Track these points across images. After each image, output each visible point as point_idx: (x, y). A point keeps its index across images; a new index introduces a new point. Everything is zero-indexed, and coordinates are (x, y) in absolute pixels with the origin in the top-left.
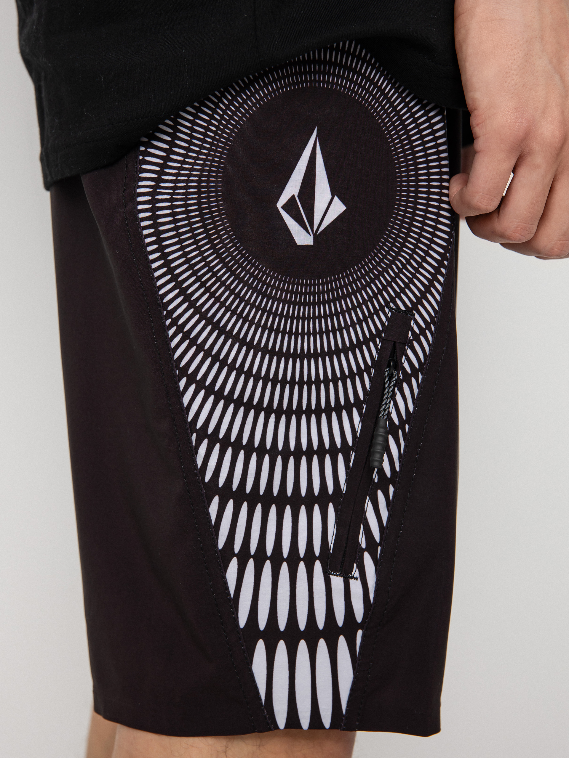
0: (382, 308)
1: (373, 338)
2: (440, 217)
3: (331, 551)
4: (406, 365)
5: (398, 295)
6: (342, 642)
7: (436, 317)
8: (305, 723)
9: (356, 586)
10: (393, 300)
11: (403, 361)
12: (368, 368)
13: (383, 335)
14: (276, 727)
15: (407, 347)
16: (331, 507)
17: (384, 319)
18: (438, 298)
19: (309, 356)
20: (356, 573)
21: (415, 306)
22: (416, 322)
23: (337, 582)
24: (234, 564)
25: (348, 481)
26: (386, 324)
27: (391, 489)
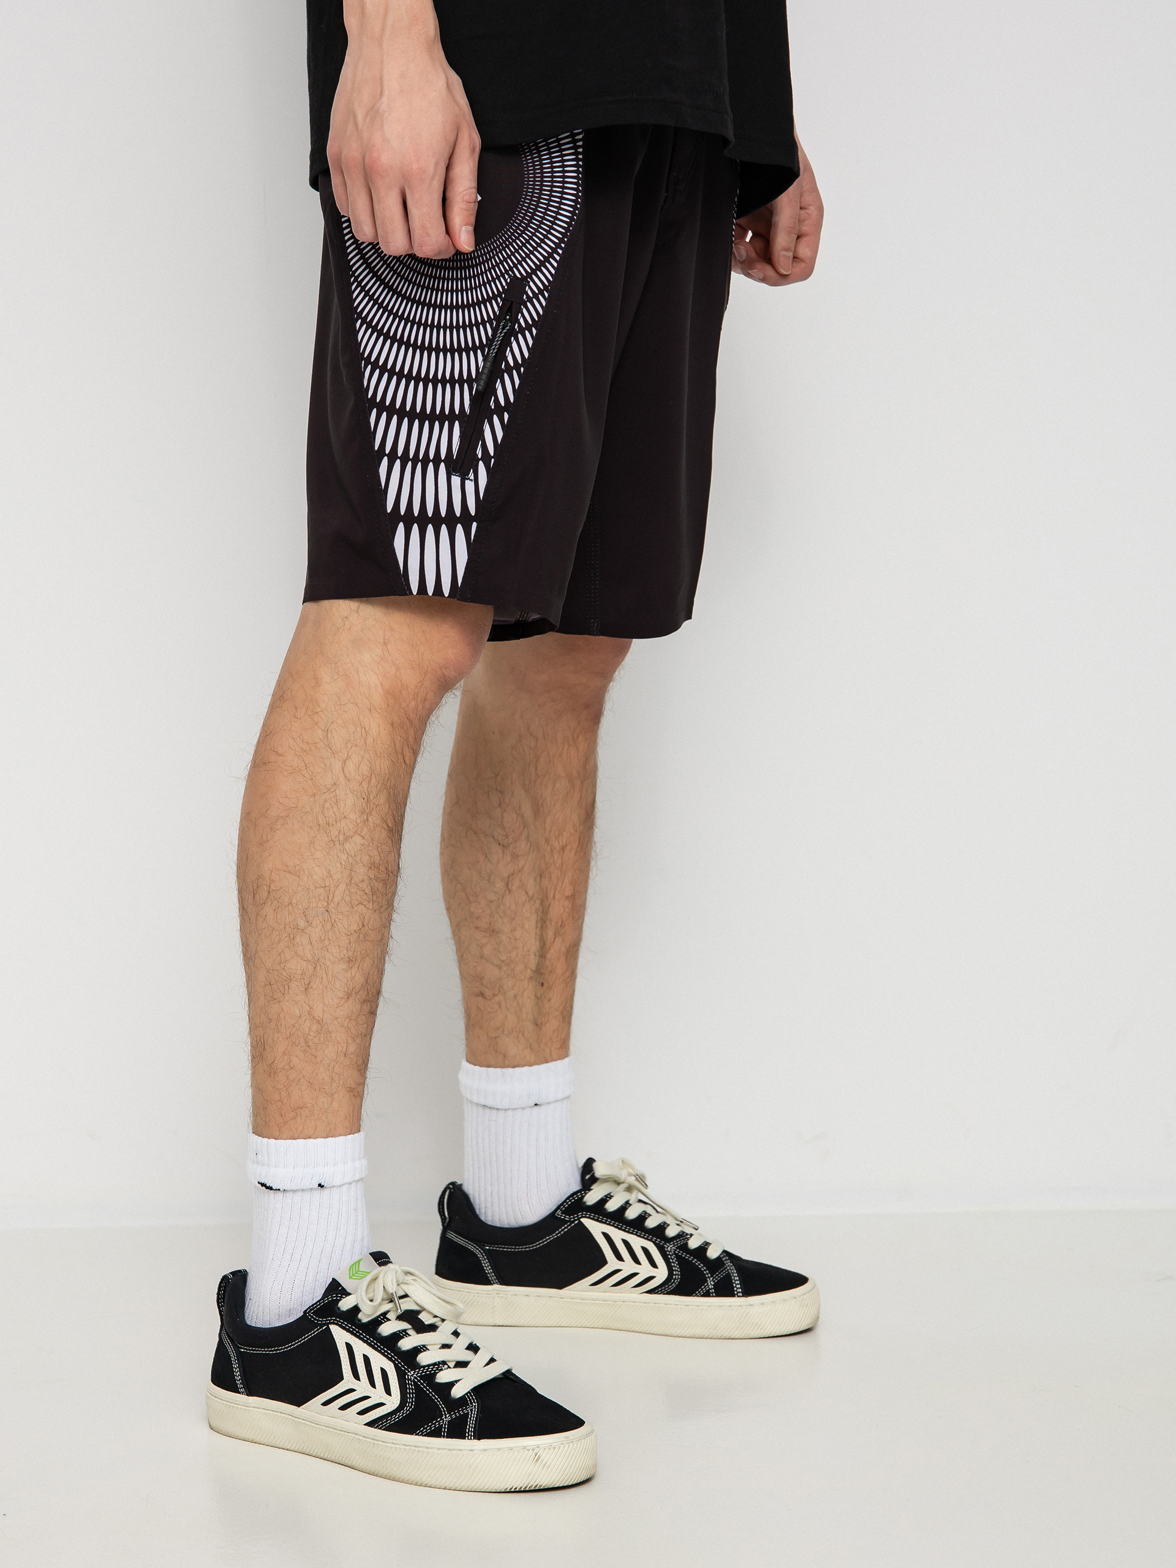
0: (503, 275)
1: (495, 297)
2: (561, 210)
3: (455, 458)
4: (522, 321)
5: (515, 266)
6: (459, 529)
7: (549, 286)
8: (430, 591)
9: (470, 486)
10: (511, 269)
11: (519, 318)
12: (490, 320)
13: (503, 296)
14: (411, 593)
15: (522, 307)
16: (457, 424)
17: (504, 284)
18: (553, 272)
19: (446, 307)
20: (471, 476)
21: (529, 275)
22: (530, 288)
23: (456, 480)
24: (385, 461)
25: (471, 406)
26: (506, 287)
27: (506, 416)
